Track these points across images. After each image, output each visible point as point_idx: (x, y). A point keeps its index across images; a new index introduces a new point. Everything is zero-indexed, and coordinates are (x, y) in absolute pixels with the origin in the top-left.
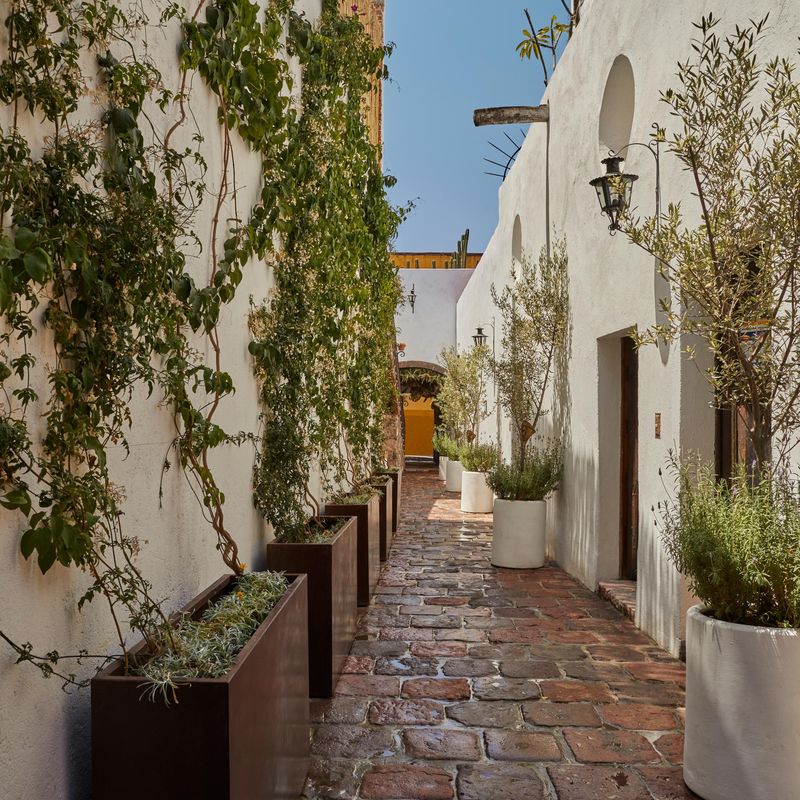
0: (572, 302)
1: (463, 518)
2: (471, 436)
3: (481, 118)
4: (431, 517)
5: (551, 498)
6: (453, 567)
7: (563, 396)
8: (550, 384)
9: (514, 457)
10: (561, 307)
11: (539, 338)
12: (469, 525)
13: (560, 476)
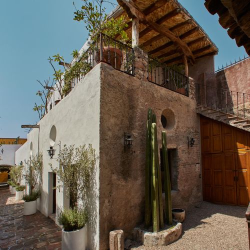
0: (43, 163)
1: (16, 203)
2: (19, 184)
3: (23, 126)
4: (7, 204)
5: (38, 200)
6: (13, 219)
7: (41, 180)
8: (38, 178)
9: (29, 193)
10: (41, 164)
11: (36, 169)
12: (18, 204)
13: (40, 195)
